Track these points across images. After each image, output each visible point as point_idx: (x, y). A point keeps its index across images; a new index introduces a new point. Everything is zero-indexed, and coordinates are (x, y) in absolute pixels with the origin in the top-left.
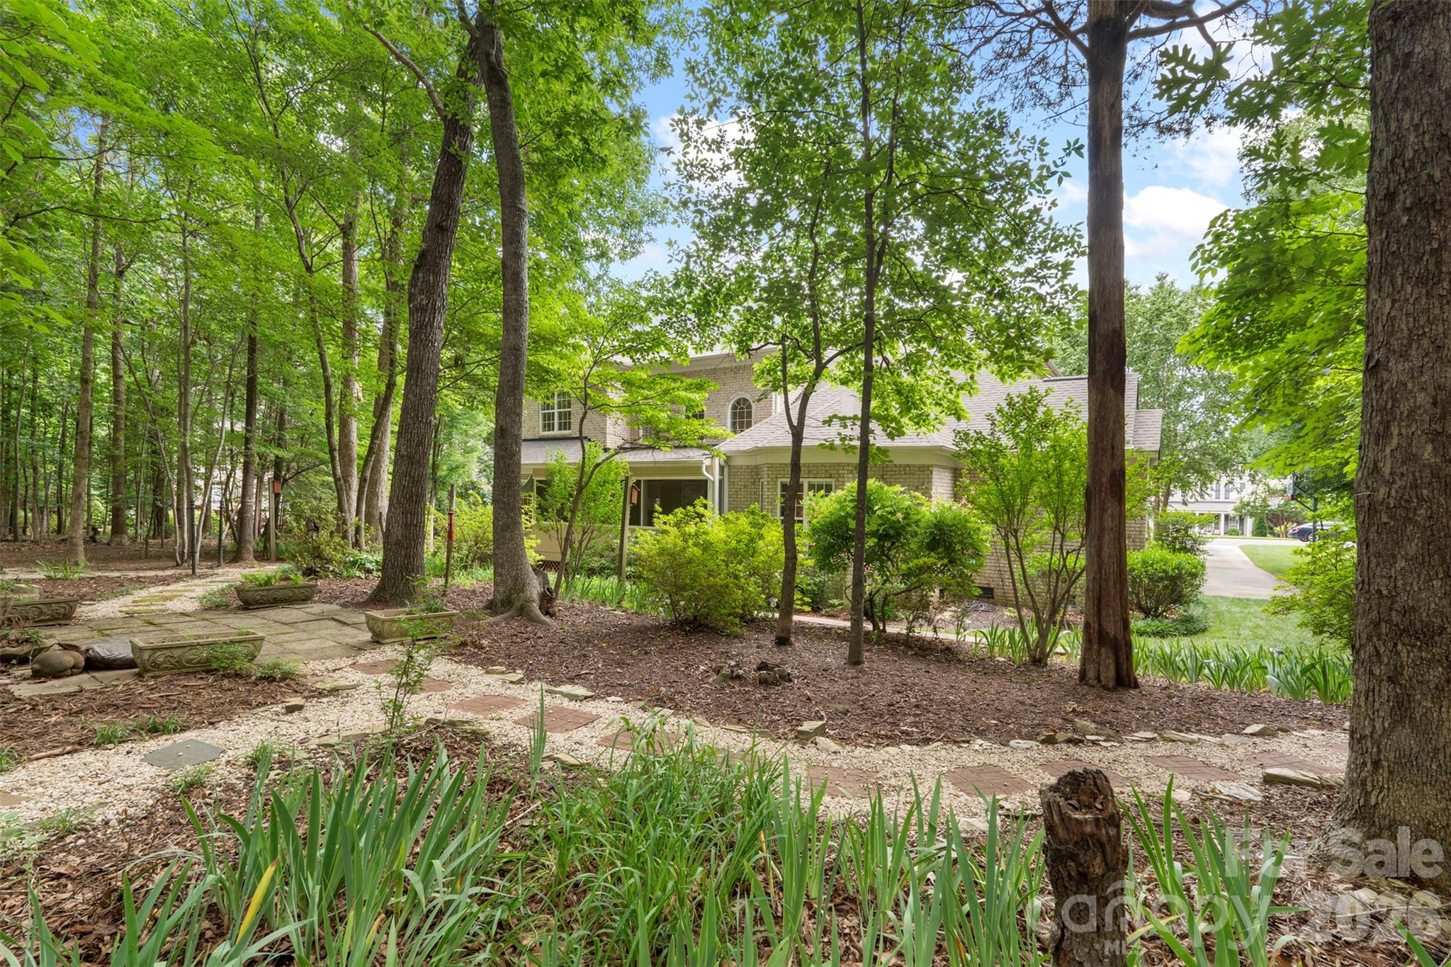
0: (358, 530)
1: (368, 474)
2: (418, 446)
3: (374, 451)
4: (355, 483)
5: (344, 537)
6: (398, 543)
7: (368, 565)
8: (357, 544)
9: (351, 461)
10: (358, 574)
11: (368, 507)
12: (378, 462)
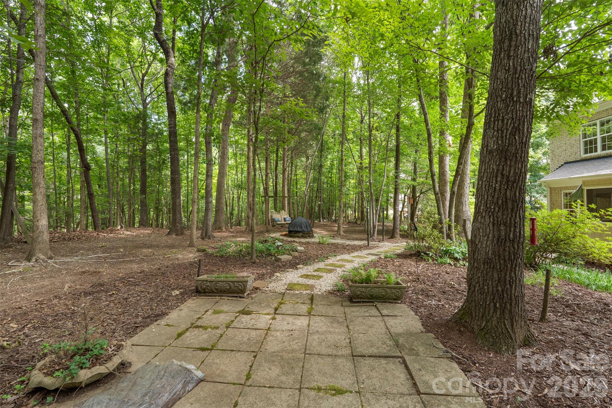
0: (450, 227)
1: (456, 189)
2: (513, 134)
3: (459, 173)
4: (448, 195)
5: (441, 232)
6: (487, 262)
7: (456, 255)
8: (449, 237)
9: (445, 183)
10: (449, 261)
11: (456, 211)
12: (462, 181)
